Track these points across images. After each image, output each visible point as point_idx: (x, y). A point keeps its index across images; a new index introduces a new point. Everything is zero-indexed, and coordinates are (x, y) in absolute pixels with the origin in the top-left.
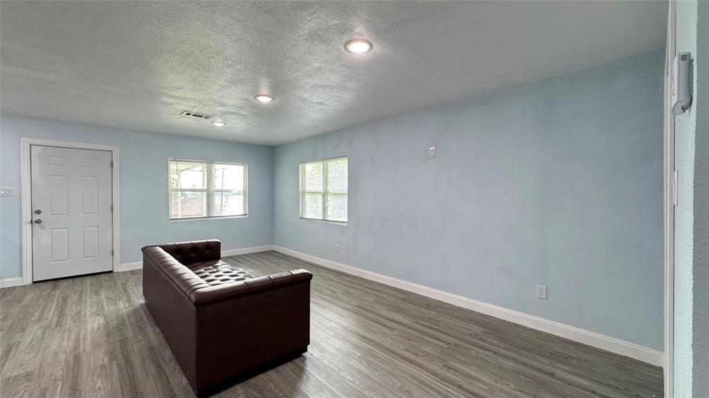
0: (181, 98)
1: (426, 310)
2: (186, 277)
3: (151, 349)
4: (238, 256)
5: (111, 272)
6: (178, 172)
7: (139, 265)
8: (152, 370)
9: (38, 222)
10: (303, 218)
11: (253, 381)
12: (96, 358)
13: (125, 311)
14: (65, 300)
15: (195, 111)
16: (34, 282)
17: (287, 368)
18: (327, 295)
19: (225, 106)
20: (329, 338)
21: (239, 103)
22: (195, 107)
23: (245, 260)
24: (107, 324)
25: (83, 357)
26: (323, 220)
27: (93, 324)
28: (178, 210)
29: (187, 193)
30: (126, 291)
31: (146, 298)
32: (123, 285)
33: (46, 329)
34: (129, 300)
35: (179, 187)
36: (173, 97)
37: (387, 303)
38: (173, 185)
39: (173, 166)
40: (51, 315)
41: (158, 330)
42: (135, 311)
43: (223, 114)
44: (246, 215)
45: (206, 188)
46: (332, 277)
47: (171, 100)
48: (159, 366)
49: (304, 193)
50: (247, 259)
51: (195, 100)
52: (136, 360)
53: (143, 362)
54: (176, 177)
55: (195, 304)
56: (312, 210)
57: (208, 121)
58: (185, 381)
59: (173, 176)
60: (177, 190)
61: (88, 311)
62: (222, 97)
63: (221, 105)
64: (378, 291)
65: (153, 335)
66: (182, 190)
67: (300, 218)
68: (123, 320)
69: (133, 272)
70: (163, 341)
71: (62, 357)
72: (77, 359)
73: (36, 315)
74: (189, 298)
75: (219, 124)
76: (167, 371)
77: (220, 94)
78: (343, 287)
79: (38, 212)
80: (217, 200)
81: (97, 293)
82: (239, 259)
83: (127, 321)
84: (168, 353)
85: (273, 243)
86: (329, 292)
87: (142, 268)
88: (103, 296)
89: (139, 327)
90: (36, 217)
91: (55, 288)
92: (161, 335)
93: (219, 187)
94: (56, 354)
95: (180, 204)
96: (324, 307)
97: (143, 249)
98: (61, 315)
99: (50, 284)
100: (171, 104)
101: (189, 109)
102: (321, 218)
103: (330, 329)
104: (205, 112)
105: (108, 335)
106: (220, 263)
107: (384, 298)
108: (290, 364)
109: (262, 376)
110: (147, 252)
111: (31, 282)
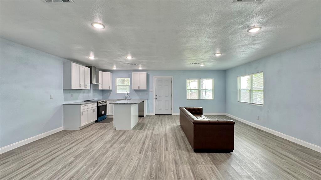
0: (190, 60)
1: (315, 158)
2: (191, 116)
3: (182, 137)
4: (210, 116)
5: (171, 115)
6: (189, 83)
7: (178, 114)
8: (183, 142)
9: (156, 98)
10: (239, 102)
11: (211, 154)
12: (170, 135)
13: (175, 126)
14: (162, 120)
15: (194, 63)
16: (156, 115)
17: (224, 155)
18: (249, 137)
19: (204, 59)
20: (244, 152)
21: (209, 58)
22: (194, 61)
23: (212, 117)
24: (171, 128)
25: (167, 134)
26: (250, 103)
27: (168, 127)
28: (189, 97)
29: (192, 90)
30: (175, 121)
31: (180, 123)
32: (174, 119)
33: (159, 126)
34: (176, 123)
35: (190, 88)
36: (188, 60)
37: (285, 148)
38: (188, 88)
39: (188, 81)
40: (160, 123)
41: (184, 133)
42: (177, 127)
43: (203, 62)
44: (213, 99)
45: (198, 88)
46: (253, 130)
47: (187, 61)
48: (184, 141)
49: (240, 90)
50: (213, 117)
51: (194, 59)
52: (179, 139)
53: (180, 139)
54: (189, 84)
55: (193, 123)
56: (244, 98)
57: (198, 65)
58: (191, 147)
59: (188, 84)
60: (188, 90)
61: (167, 124)
62: (203, 57)
63: (202, 59)
64: (281, 142)
65: (183, 134)
66: (191, 89)
67: (238, 102)
68: (175, 128)
69: (177, 116)
70: (185, 136)
71: (163, 133)
72: (166, 134)
73: (157, 122)
74: (192, 122)
75: (202, 65)
76: (186, 143)
77: (202, 56)
78: (258, 135)
79: (156, 96)
80: (203, 93)
81: (168, 120)
82: (210, 117)
83: (176, 129)
84: (186, 139)
85: (225, 112)
86: (250, 136)
87: (179, 115)
88: (170, 121)
89: (179, 131)
90: (156, 97)
91: (159, 117)
92: (185, 134)
93: (204, 88)
94: (162, 132)
95: (190, 95)
96: (245, 141)
97: (180, 108)
98: (162, 123)
99: (158, 116)
100: (187, 62)
101: (192, 62)
102: (249, 102)
103: (246, 149)
104: (197, 62)
105: (172, 131)
106: (202, 116)
107: (284, 146)
108: (225, 154)
109: (214, 153)
110: (181, 110)
111: (155, 114)
